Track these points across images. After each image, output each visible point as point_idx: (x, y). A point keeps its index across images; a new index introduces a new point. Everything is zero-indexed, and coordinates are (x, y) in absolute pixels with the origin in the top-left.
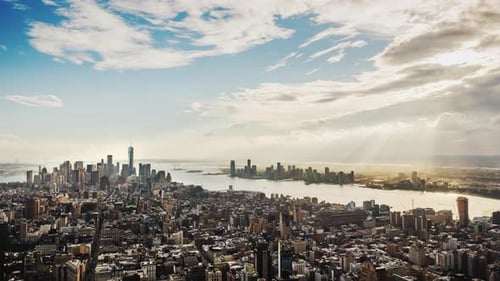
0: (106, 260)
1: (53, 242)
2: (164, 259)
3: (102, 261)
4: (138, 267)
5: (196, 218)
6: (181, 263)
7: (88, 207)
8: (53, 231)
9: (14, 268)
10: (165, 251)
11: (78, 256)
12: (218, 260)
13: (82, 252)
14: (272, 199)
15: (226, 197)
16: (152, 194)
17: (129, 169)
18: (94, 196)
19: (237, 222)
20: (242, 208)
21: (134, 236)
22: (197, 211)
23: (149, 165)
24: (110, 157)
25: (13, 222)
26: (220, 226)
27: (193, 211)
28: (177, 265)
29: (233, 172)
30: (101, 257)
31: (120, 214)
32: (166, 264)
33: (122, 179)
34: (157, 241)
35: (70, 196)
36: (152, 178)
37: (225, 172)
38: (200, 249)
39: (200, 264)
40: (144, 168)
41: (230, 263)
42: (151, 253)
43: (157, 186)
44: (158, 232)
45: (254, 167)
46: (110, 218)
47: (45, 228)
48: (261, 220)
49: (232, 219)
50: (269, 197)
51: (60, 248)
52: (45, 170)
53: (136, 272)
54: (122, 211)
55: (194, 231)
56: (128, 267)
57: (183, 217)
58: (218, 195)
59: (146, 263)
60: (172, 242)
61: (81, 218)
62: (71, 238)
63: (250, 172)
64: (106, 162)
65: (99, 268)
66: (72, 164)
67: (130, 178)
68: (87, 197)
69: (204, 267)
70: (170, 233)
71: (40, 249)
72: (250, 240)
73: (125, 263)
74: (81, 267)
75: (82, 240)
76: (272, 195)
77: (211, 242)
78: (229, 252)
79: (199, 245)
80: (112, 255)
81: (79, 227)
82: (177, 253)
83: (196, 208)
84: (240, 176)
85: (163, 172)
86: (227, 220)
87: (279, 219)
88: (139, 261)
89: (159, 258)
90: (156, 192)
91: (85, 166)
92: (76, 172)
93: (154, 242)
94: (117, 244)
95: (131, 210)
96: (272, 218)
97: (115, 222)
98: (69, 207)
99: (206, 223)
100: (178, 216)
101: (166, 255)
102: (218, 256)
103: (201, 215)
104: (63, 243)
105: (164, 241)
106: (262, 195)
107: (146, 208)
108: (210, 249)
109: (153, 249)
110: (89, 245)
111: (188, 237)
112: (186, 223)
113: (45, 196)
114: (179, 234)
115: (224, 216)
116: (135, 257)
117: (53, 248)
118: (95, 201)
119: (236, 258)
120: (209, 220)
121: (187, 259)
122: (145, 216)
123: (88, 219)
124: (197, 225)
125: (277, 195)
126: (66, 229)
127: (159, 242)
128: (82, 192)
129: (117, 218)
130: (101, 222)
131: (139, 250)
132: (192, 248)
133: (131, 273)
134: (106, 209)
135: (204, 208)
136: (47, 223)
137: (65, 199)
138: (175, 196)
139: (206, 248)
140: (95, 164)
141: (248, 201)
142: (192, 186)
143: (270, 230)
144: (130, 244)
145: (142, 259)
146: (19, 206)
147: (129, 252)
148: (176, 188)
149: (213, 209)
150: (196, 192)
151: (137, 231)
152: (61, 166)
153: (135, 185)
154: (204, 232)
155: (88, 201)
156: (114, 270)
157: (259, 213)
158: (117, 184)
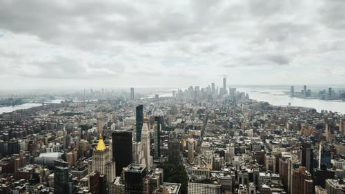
0: (207, 140)
1: (183, 128)
2: (240, 144)
3: (205, 141)
4: (225, 147)
5: (263, 122)
6: (250, 148)
7: (201, 111)
8: (183, 122)
9: (165, 138)
10: (241, 140)
11: (194, 137)
12: (275, 150)
13: (196, 134)
14: (322, 114)
15: (285, 111)
16: (236, 106)
17: (223, 90)
18: (204, 105)
19: (291, 127)
20: (297, 118)
21: (223, 129)
22: (264, 118)
23: (235, 89)
24: (213, 84)
25: (165, 116)
26: (279, 128)
27: (262, 118)
28: (247, 149)
29: (293, 93)
30: (205, 138)
31: (217, 116)
32: (241, 147)
33: (219, 97)
34: (237, 133)
35: (193, 105)
36: (235, 98)
37: (287, 93)
38: (264, 142)
39: (262, 150)
40: (233, 90)
41: (283, 153)
42: (232, 140)
43: (239, 101)
44: (237, 128)
45: (309, 90)
46: (212, 118)
47: (179, 121)
48: (310, 127)
49: (288, 125)
50: (320, 112)
51: (186, 131)
52: (181, 91)
53: (222, 149)
54: (219, 114)
55: (261, 129)
56: (218, 146)
57: (254, 121)
58: (279, 108)
59: (229, 145)
60: (246, 135)
61: (197, 116)
62: (191, 127)
63: (306, 94)
64: (211, 86)
65: (204, 144)
66: (194, 87)
67: (224, 96)
68: (200, 105)
69: (265, 153)
70: (245, 129)
71: (177, 131)
72: (301, 140)
73: (217, 143)
74: (194, 142)
75: (196, 128)
76: (322, 111)
77: (271, 138)
78: (284, 146)
79: (264, 138)
80: (211, 138)
81: (195, 121)
82: (248, 141)
83: (263, 116)
84: (298, 97)
85: (244, 93)
86: (285, 126)
87: (325, 128)
88: (225, 143)
89: (237, 143)
90: (239, 105)
91: (200, 89)
92: (196, 92)
93: (235, 134)
94: (214, 132)
95: (223, 114)
96: (320, 127)
97: (214, 120)
98: (191, 111)
99: (269, 125)
100: (251, 120)
101: (241, 142)
102: (275, 147)
103: (266, 120)
104: (187, 129)
105: (241, 133)
106: (314, 111)
107: (232, 114)
108: (270, 142)
109: (234, 138)
110: (199, 131)
111: (256, 132)
112: (256, 125)
113: (181, 104)
114: (250, 131)
115: (283, 122)
116: (222, 141)
117: (183, 131)
118: (205, 108)
119: (288, 151)
120: (272, 124)
121: (254, 146)
122: (231, 118)
123: (200, 117)
124: (263, 126)
125: (326, 111)
126: (189, 122)
127: (238, 134)
128: (198, 103)
129: (215, 118)
130: (207, 119)
131: (226, 137)
132: (258, 140)
133: (220, 149)
135: (269, 117)
136: (181, 118)
137: (189, 106)
138: (250, 108)
139: (268, 141)
140: (205, 87)
141: (302, 114)
142: (261, 102)
143: (317, 135)
144: (221, 133)
145: (228, 142)
146: (169, 108)
147: (220, 138)
148: (251, 103)
149: (275, 117)
150: (265, 107)
151: (226, 127)
152: (189, 89)
153: (226, 100)
154: (267, 131)
155: (201, 108)
156: (211, 146)
157: (311, 123)
158: (216, 99)
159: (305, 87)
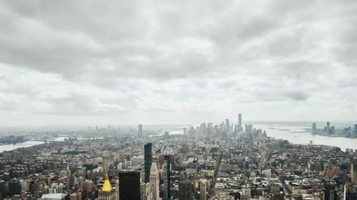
0: (221, 181)
1: (195, 167)
2: (257, 186)
4: (240, 188)
5: (282, 162)
6: (268, 190)
7: (214, 150)
8: (195, 162)
9: (175, 179)
10: (258, 180)
11: (207, 177)
12: (295, 192)
13: (209, 175)
14: (347, 153)
15: (307, 149)
16: (253, 144)
17: (239, 127)
18: (218, 143)
19: (313, 167)
20: (319, 158)
21: (239, 169)
22: (283, 157)
23: (251, 126)
24: (227, 120)
25: (176, 155)
26: (299, 168)
27: (280, 157)
28: (265, 191)
29: (315, 130)
30: (219, 179)
31: (232, 155)
32: (258, 189)
33: (235, 134)
34: (253, 174)
35: (205, 143)
36: (252, 135)
37: (308, 131)
38: (283, 183)
39: (281, 192)
40: (248, 127)
41: (304, 195)
42: (249, 181)
43: (256, 139)
44: (254, 168)
45: (333, 127)
46: (226, 157)
47: (191, 160)
48: (334, 168)
49: (309, 165)
50: (345, 151)
51: (198, 171)
52: (192, 128)
53: (238, 191)
54: (234, 153)
55: (279, 170)
56: (233, 187)
57: (272, 160)
58: (300, 147)
59: (244, 186)
60: (263, 176)
61: (210, 156)
62: (203, 166)
63: (330, 131)
64: (225, 123)
65: (217, 185)
66: (207, 125)
67: (240, 133)
68: (214, 144)
69: (284, 195)
70: (262, 169)
71: (188, 171)
72: (323, 181)
73: (232, 184)
74: (207, 183)
75: (209, 168)
76: (347, 150)
77: (291, 179)
78: (305, 188)
79: (283, 179)
80: (225, 179)
81: (208, 160)
82: (266, 183)
83: (282, 155)
84: (320, 134)
85: (261, 130)
86: (306, 165)
87: (350, 168)
88: (241, 185)
89: (253, 185)
90: (255, 143)
91: (213, 126)
92: (209, 129)
93: (251, 174)
94: (228, 173)
95: (238, 153)
96: (345, 167)
97: (228, 160)
98: (204, 149)
99: (289, 165)
100: (269, 160)
101: (258, 183)
102: (295, 189)
103: (285, 160)
104: (199, 169)
105: (258, 174)
106: (338, 149)
107: (248, 153)
108: (290, 183)
109: (250, 178)
110: (213, 171)
111: (274, 173)
112: (274, 165)
113: (192, 142)
114: (268, 171)
115: (304, 162)
116: (238, 181)
117: (194, 171)
118: (218, 146)
119: (309, 193)
120: (291, 164)
121: (272, 188)
122: (247, 158)
123: (213, 156)
124: (282, 166)
125: (352, 150)
126: (201, 161)
127: (255, 174)
128: (211, 141)
129: (230, 157)
130: (221, 158)
131: (241, 178)
132: (277, 181)
133: (235, 191)
134: (224, 151)
135: (288, 156)
136: (192, 157)
137: (201, 144)
138: (268, 146)
139: (287, 182)
140: (219, 124)
141: (325, 153)
142: (280, 140)
143: (341, 176)
144: (236, 173)
145: (243, 183)
146: (180, 147)
147: (235, 178)
148: (269, 141)
149: (295, 156)
150: (284, 145)
151: (241, 167)
152: (201, 126)
153: (242, 138)
154: (286, 172)
155: (214, 146)
156: (225, 188)
157: (334, 163)
158: (231, 136)
159: (328, 123)
